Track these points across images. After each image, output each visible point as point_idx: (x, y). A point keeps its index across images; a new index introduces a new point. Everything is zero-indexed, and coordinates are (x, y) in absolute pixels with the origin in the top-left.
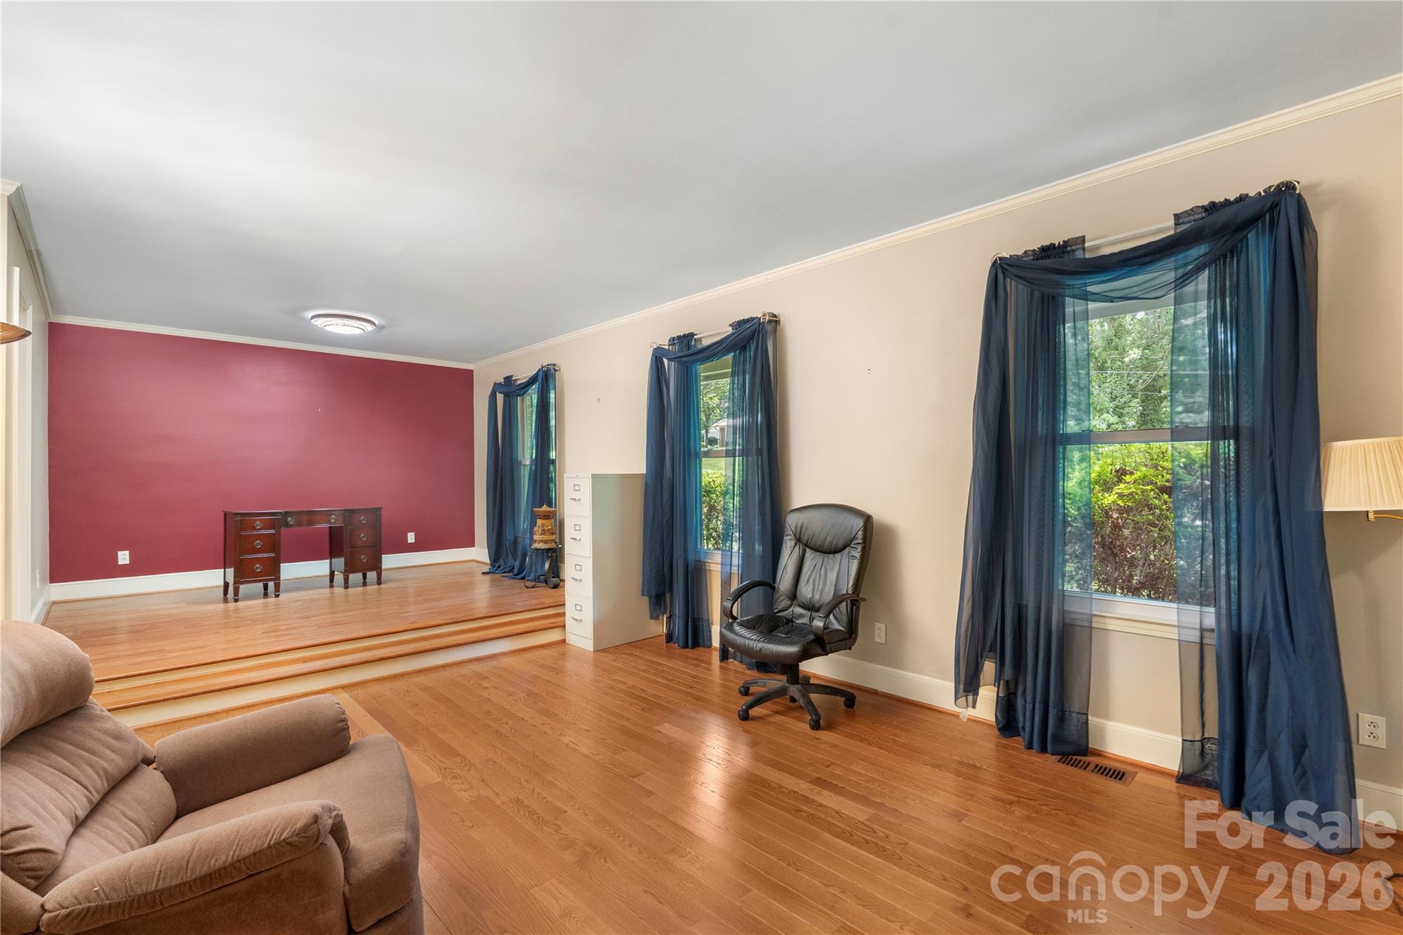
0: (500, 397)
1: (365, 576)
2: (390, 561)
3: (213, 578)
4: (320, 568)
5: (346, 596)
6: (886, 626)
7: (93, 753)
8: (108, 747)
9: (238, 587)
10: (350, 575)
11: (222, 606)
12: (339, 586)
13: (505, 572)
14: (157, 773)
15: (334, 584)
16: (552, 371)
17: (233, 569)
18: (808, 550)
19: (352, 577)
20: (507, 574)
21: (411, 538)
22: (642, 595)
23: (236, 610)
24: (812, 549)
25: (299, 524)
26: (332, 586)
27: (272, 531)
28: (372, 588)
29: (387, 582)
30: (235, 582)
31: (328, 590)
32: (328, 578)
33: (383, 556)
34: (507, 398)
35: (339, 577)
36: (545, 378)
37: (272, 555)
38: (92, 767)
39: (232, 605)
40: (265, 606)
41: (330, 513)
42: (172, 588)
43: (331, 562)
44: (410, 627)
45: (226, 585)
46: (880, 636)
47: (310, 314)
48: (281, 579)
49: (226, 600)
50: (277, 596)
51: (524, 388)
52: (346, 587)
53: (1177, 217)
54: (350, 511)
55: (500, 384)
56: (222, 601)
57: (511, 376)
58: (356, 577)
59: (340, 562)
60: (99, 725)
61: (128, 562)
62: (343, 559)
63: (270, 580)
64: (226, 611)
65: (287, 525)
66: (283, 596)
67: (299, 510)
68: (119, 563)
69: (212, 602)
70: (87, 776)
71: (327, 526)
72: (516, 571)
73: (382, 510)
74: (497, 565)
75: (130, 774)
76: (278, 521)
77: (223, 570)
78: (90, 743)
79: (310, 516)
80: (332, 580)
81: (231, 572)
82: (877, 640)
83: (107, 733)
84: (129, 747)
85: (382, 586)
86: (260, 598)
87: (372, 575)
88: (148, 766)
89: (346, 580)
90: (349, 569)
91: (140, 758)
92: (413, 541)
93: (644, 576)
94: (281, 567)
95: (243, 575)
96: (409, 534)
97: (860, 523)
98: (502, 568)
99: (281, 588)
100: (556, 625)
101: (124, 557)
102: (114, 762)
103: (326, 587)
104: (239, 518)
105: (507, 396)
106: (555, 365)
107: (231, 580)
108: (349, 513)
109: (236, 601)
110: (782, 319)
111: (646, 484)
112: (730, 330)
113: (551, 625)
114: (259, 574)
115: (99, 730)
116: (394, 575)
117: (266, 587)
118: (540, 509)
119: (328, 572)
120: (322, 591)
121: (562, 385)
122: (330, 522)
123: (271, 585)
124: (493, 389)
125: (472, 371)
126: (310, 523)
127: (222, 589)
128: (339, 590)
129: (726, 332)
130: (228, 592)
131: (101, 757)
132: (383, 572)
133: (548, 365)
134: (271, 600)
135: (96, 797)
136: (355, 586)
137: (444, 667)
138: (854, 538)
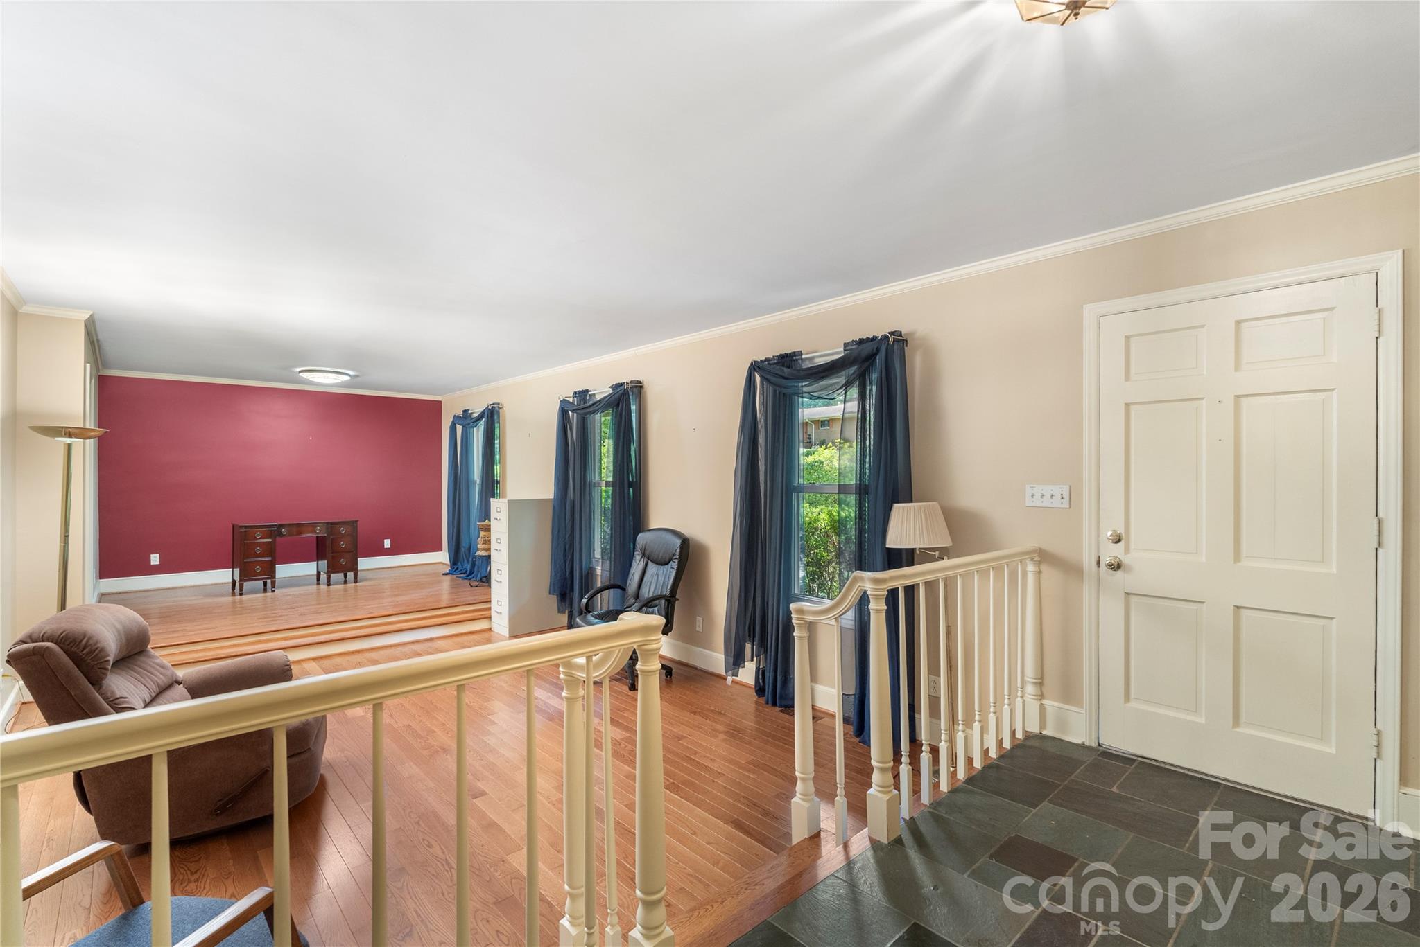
0: (459, 428)
1: (345, 576)
2: (364, 563)
3: (224, 576)
4: (308, 569)
5: (329, 591)
6: (703, 620)
7: (152, 674)
8: (158, 671)
9: (243, 584)
10: (332, 575)
11: (231, 598)
12: (323, 584)
13: (461, 574)
14: (184, 689)
15: (320, 582)
16: (497, 408)
17: (238, 569)
18: (649, 562)
19: (333, 576)
20: (462, 575)
21: (387, 543)
22: (550, 594)
23: (241, 601)
24: (651, 561)
25: (290, 534)
26: (318, 584)
27: (270, 540)
28: (351, 585)
29: (362, 581)
30: (240, 580)
31: (315, 587)
32: (315, 577)
33: (359, 559)
34: (464, 428)
35: (323, 577)
36: (492, 415)
37: (270, 559)
38: (152, 680)
39: (238, 598)
40: (265, 599)
41: (314, 526)
42: (193, 584)
43: (318, 564)
44: (369, 616)
45: (234, 582)
46: (699, 627)
47: (299, 369)
48: (277, 577)
49: (233, 594)
50: (273, 591)
51: (477, 421)
52: (329, 585)
53: (846, 345)
54: (332, 523)
55: (458, 417)
56: (231, 595)
57: (468, 410)
58: (335, 577)
59: (324, 564)
60: (154, 660)
61: (158, 563)
62: (326, 562)
63: (268, 578)
64: (234, 602)
65: (280, 535)
66: (278, 591)
67: (291, 522)
68: (152, 564)
69: (222, 595)
70: (149, 684)
71: (314, 535)
72: (468, 572)
73: (358, 523)
74: (456, 567)
75: (169, 687)
76: (275, 532)
77: (231, 570)
78: (149, 668)
79: (299, 528)
80: (318, 579)
81: (237, 571)
82: (698, 629)
83: (158, 664)
84: (169, 673)
85: (358, 584)
86: (261, 593)
87: (350, 575)
88: (179, 685)
89: (329, 579)
90: (332, 569)
91: (174, 679)
92: (389, 546)
93: (551, 579)
94: (277, 569)
95: (247, 574)
96: (385, 540)
97: (678, 542)
98: (459, 569)
99: (276, 584)
100: (483, 616)
101: (155, 559)
102: (162, 680)
103: (314, 585)
104: (243, 530)
105: (464, 427)
106: (499, 404)
107: (237, 578)
108: (332, 526)
109: (241, 594)
110: (645, 385)
111: (554, 507)
112: (610, 391)
113: (480, 617)
114: (259, 574)
115: (153, 662)
116: (370, 575)
117: (265, 584)
118: (482, 523)
119: (315, 573)
120: (309, 587)
121: (505, 420)
122: (316, 533)
123: (269, 582)
124: (453, 421)
125: (441, 402)
126: (299, 533)
127: (231, 584)
128: (323, 587)
129: (606, 392)
130: (236, 588)
131: (155, 675)
132: (359, 573)
133: (493, 404)
134: (269, 594)
135: (154, 695)
136: (336, 584)
137: (391, 646)
138: (674, 555)
